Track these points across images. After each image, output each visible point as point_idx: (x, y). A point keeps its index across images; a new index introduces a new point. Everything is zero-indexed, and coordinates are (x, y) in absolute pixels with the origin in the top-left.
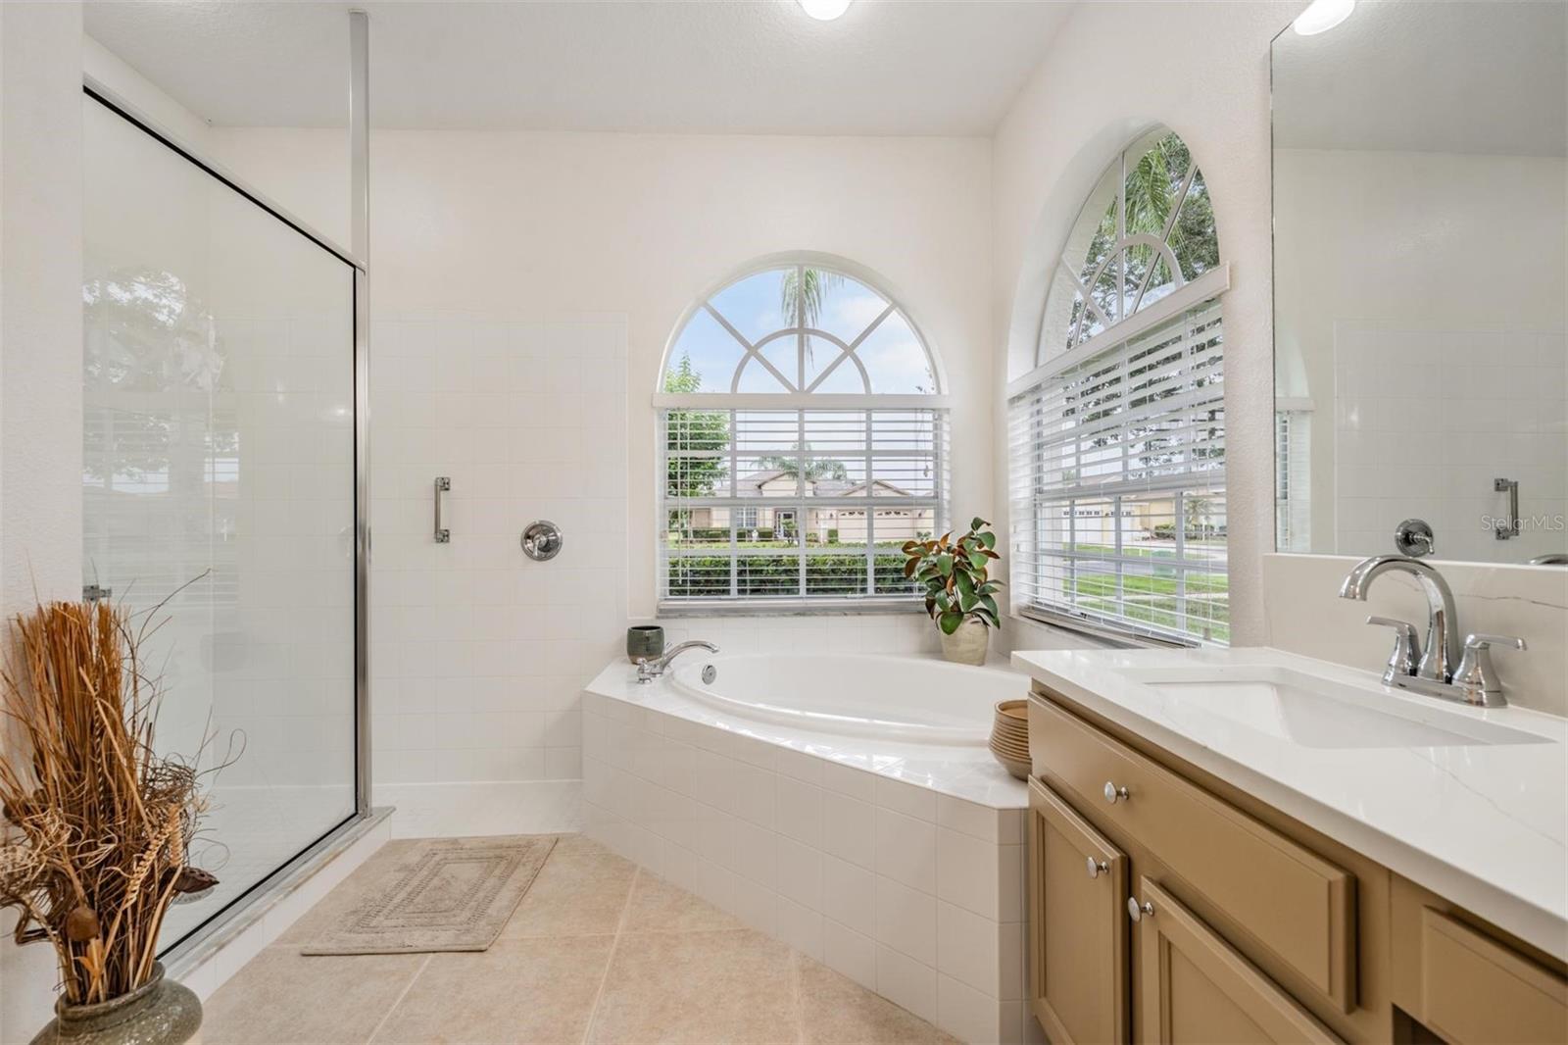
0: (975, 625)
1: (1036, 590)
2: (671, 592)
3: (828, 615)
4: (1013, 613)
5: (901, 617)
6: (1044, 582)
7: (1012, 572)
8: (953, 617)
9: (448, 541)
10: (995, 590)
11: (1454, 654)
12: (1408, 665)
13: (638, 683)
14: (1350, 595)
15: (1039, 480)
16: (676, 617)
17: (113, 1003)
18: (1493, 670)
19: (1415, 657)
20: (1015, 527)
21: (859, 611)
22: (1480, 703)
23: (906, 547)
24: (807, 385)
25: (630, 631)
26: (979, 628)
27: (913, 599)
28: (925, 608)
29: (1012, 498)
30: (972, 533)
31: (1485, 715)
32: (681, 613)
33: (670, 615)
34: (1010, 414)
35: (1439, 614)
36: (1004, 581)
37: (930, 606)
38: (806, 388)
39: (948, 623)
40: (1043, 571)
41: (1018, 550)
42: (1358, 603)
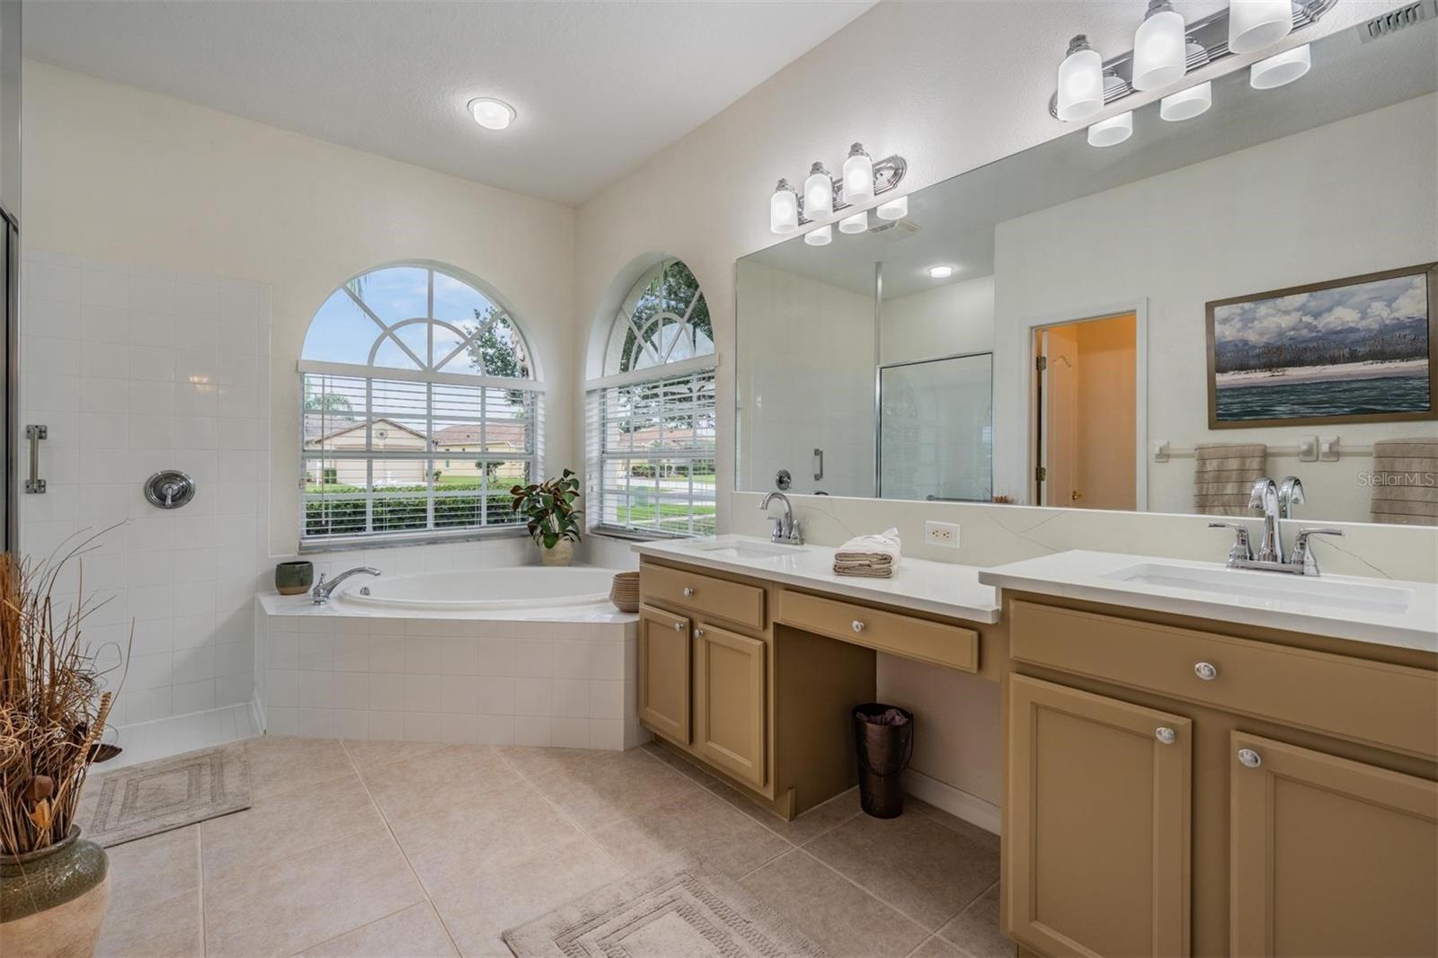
0: (566, 542)
1: (601, 516)
2: (308, 532)
3: (454, 542)
4: (587, 532)
5: (509, 540)
6: (607, 510)
7: (587, 505)
8: (551, 538)
9: (44, 492)
10: (577, 518)
11: (791, 528)
12: (779, 533)
13: (314, 605)
14: (762, 508)
15: (603, 446)
16: (319, 553)
17: (53, 848)
18: (801, 532)
19: (781, 530)
20: (590, 476)
21: (478, 537)
22: (797, 544)
23: (515, 490)
24: (435, 364)
25: (278, 566)
26: (568, 543)
27: (517, 527)
28: (528, 532)
29: (587, 456)
30: (562, 479)
31: (798, 547)
32: (326, 549)
33: (314, 551)
34: (587, 401)
35: (787, 514)
36: (582, 512)
37: (532, 529)
38: (434, 366)
39: (549, 541)
40: (607, 503)
41: (592, 491)
42: (765, 511)
